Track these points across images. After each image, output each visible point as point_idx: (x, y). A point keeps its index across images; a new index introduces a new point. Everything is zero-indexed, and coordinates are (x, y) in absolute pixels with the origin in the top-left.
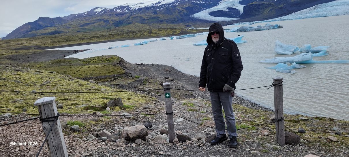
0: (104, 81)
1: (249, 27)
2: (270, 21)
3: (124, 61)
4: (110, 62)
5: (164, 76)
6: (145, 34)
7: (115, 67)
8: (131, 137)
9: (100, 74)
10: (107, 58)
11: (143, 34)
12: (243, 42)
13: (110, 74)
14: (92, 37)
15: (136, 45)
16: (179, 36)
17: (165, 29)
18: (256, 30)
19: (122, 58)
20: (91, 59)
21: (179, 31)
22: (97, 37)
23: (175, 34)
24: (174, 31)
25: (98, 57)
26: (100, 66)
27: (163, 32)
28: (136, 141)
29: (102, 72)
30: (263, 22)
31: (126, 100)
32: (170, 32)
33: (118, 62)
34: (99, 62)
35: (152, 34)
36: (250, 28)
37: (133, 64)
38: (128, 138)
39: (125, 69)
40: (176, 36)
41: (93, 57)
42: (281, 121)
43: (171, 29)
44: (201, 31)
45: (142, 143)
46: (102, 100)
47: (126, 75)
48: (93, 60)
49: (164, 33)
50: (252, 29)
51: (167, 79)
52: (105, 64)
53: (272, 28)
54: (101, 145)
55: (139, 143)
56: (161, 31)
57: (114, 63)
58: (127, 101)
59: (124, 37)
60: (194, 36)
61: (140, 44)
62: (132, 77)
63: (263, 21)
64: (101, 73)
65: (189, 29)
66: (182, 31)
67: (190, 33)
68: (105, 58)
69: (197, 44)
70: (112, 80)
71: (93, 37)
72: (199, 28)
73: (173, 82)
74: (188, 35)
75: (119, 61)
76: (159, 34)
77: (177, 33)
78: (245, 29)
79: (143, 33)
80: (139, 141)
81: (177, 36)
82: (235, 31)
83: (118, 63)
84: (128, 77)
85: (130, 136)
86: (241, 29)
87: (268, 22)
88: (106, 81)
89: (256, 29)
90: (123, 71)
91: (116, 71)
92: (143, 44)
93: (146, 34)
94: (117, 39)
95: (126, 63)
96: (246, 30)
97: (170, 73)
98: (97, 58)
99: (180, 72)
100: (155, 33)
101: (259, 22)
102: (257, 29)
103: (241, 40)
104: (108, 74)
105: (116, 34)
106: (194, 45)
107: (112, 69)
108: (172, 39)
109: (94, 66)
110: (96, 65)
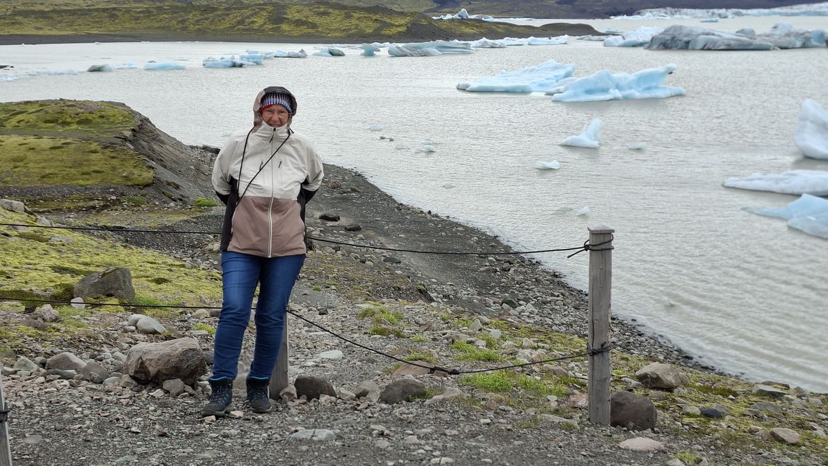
0: (61, 210)
1: (700, 31)
2: (796, 14)
3: (156, 129)
4: (93, 132)
5: (320, 209)
6: (253, 22)
7: (113, 155)
8: (152, 370)
9: (43, 177)
10: (79, 110)
11: (247, 20)
12: (668, 93)
13: (90, 182)
14: (21, 13)
15: (210, 65)
16: (400, 45)
17: (344, 7)
18: (730, 48)
19: (147, 120)
20: (6, 111)
21: (402, 22)
22: (42, 15)
23: (387, 32)
24: (381, 22)
25: (43, 104)
26: (46, 142)
27: (335, 20)
28: (168, 384)
29: (51, 171)
30: (765, 14)
31: (146, 283)
32: (362, 25)
33: (128, 134)
34: (44, 125)
35: (285, 27)
36: (708, 34)
37: (192, 147)
38: (143, 375)
39: (154, 164)
40: (388, 43)
41: (18, 104)
42: (600, 355)
43: (369, 10)
44: (499, 33)
45: (185, 392)
46: (54, 275)
47: (157, 190)
48: (20, 117)
49: (336, 26)
50: (715, 42)
51: (330, 224)
52: (71, 134)
53: (799, 44)
54: (58, 385)
55: (173, 392)
56: (325, 14)
57: (109, 137)
58: (153, 286)
59: (159, 24)
60: (465, 51)
61: (230, 64)
62: (185, 203)
63: (766, 11)
64: (47, 171)
65: (449, 16)
66: (414, 24)
67: (448, 36)
68: (71, 111)
69: (474, 85)
70: (94, 208)
71: (26, 14)
72: (491, 19)
73: (356, 236)
74: (440, 42)
75: (133, 130)
76: (314, 26)
77: (394, 30)
78: (686, 39)
79: (248, 17)
80: (175, 384)
81: (395, 45)
82: (641, 45)
83: (125, 139)
84: (165, 199)
85: (150, 369)
86: (668, 37)
87: (787, 15)
88: (70, 210)
89: (732, 43)
90: (148, 175)
91: (114, 169)
92: (241, 66)
93: (259, 21)
94: (128, 32)
95: (163, 142)
96: (688, 43)
97: (345, 200)
98: (36, 108)
99: (389, 199)
100: (299, 23)
101: (749, 11)
102: (737, 43)
103: (660, 86)
104: (81, 182)
105: (128, 11)
106: (463, 89)
107: (98, 160)
108: (369, 54)
109: (20, 139)
110: (31, 140)
